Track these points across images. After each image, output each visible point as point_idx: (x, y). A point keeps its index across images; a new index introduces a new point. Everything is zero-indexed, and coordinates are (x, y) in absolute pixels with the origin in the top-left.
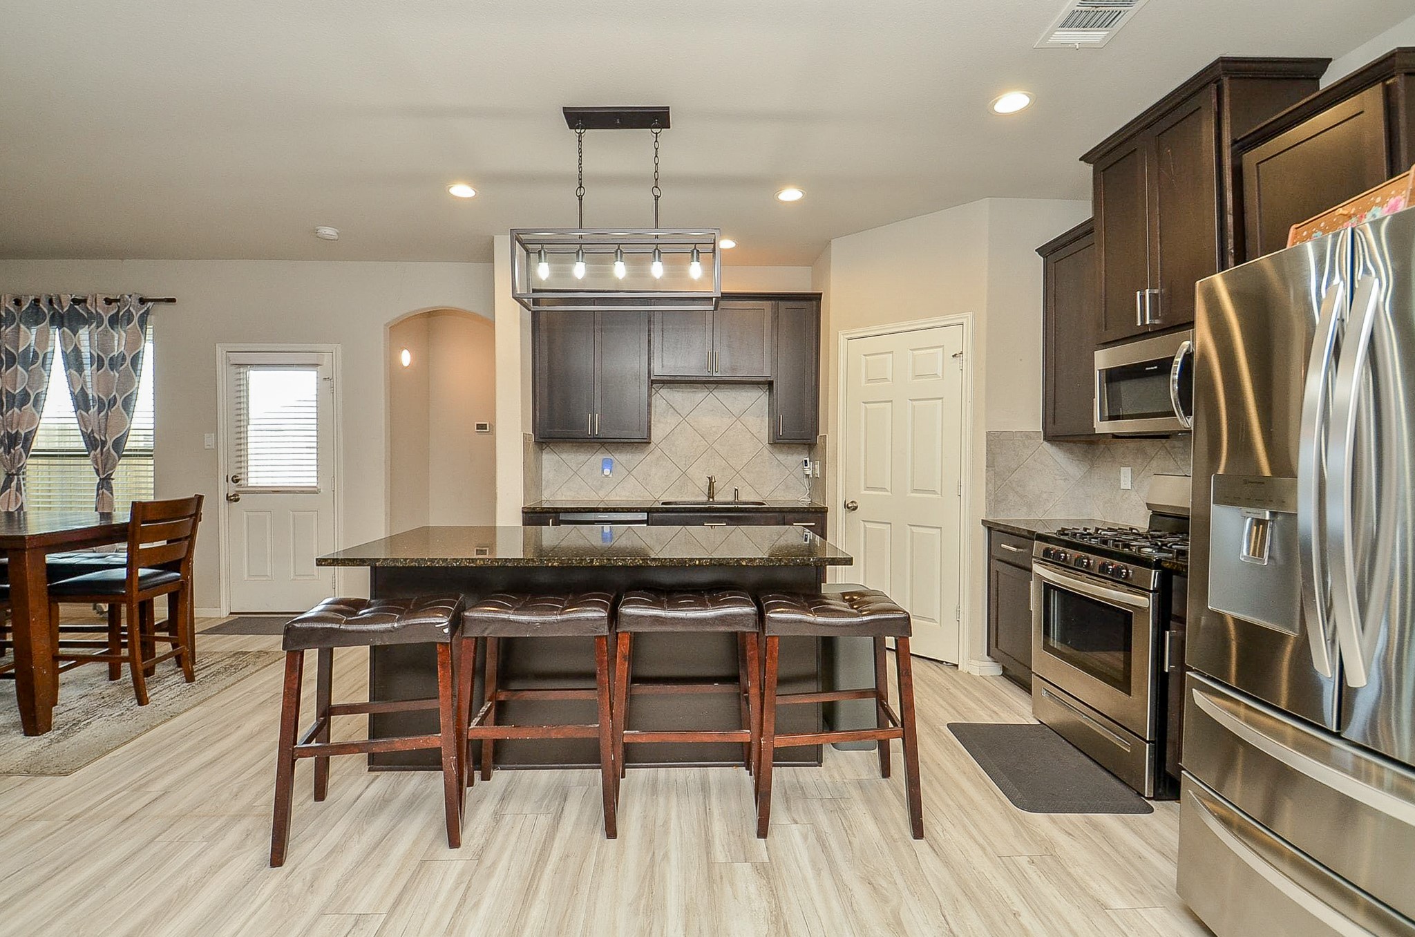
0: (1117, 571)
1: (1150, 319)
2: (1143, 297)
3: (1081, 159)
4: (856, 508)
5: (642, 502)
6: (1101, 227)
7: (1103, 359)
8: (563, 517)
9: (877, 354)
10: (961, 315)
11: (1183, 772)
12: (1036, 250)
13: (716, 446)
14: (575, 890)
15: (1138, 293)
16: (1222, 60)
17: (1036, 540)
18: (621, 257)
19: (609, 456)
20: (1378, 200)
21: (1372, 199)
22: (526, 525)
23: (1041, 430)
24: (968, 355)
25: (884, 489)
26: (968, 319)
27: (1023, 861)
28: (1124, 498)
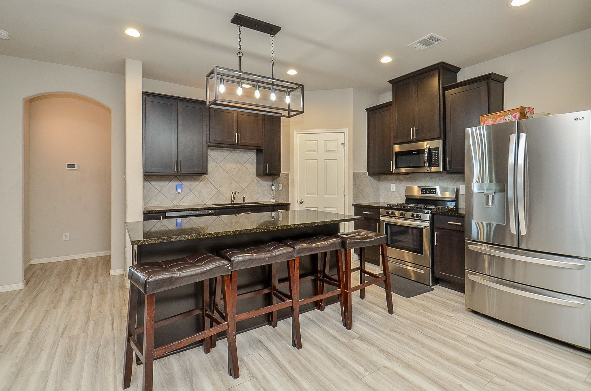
0: (418, 216)
1: (416, 137)
2: (413, 130)
3: (388, 82)
4: (303, 202)
5: (197, 205)
6: (395, 104)
7: (397, 148)
8: (168, 214)
9: (311, 141)
10: (344, 129)
11: (465, 270)
12: (365, 109)
13: (234, 178)
14: (310, 372)
15: (411, 128)
16: (442, 63)
17: (381, 209)
18: (258, 88)
19: (179, 183)
20: (510, 113)
21: (508, 113)
22: (144, 220)
23: (367, 172)
24: (346, 144)
25: (315, 194)
26: (346, 131)
27: (422, 311)
28: (392, 194)
